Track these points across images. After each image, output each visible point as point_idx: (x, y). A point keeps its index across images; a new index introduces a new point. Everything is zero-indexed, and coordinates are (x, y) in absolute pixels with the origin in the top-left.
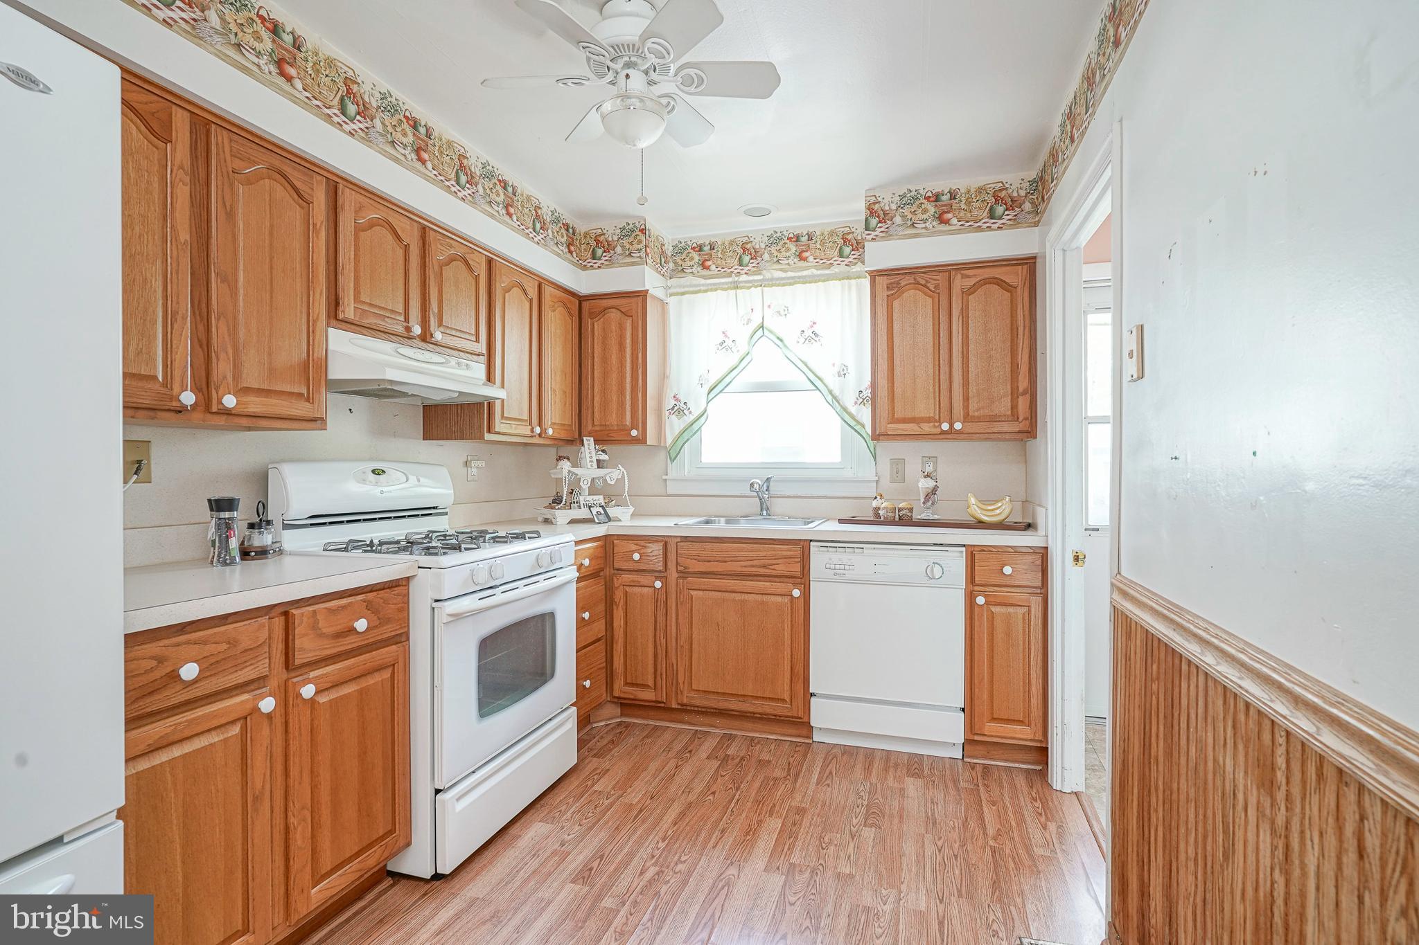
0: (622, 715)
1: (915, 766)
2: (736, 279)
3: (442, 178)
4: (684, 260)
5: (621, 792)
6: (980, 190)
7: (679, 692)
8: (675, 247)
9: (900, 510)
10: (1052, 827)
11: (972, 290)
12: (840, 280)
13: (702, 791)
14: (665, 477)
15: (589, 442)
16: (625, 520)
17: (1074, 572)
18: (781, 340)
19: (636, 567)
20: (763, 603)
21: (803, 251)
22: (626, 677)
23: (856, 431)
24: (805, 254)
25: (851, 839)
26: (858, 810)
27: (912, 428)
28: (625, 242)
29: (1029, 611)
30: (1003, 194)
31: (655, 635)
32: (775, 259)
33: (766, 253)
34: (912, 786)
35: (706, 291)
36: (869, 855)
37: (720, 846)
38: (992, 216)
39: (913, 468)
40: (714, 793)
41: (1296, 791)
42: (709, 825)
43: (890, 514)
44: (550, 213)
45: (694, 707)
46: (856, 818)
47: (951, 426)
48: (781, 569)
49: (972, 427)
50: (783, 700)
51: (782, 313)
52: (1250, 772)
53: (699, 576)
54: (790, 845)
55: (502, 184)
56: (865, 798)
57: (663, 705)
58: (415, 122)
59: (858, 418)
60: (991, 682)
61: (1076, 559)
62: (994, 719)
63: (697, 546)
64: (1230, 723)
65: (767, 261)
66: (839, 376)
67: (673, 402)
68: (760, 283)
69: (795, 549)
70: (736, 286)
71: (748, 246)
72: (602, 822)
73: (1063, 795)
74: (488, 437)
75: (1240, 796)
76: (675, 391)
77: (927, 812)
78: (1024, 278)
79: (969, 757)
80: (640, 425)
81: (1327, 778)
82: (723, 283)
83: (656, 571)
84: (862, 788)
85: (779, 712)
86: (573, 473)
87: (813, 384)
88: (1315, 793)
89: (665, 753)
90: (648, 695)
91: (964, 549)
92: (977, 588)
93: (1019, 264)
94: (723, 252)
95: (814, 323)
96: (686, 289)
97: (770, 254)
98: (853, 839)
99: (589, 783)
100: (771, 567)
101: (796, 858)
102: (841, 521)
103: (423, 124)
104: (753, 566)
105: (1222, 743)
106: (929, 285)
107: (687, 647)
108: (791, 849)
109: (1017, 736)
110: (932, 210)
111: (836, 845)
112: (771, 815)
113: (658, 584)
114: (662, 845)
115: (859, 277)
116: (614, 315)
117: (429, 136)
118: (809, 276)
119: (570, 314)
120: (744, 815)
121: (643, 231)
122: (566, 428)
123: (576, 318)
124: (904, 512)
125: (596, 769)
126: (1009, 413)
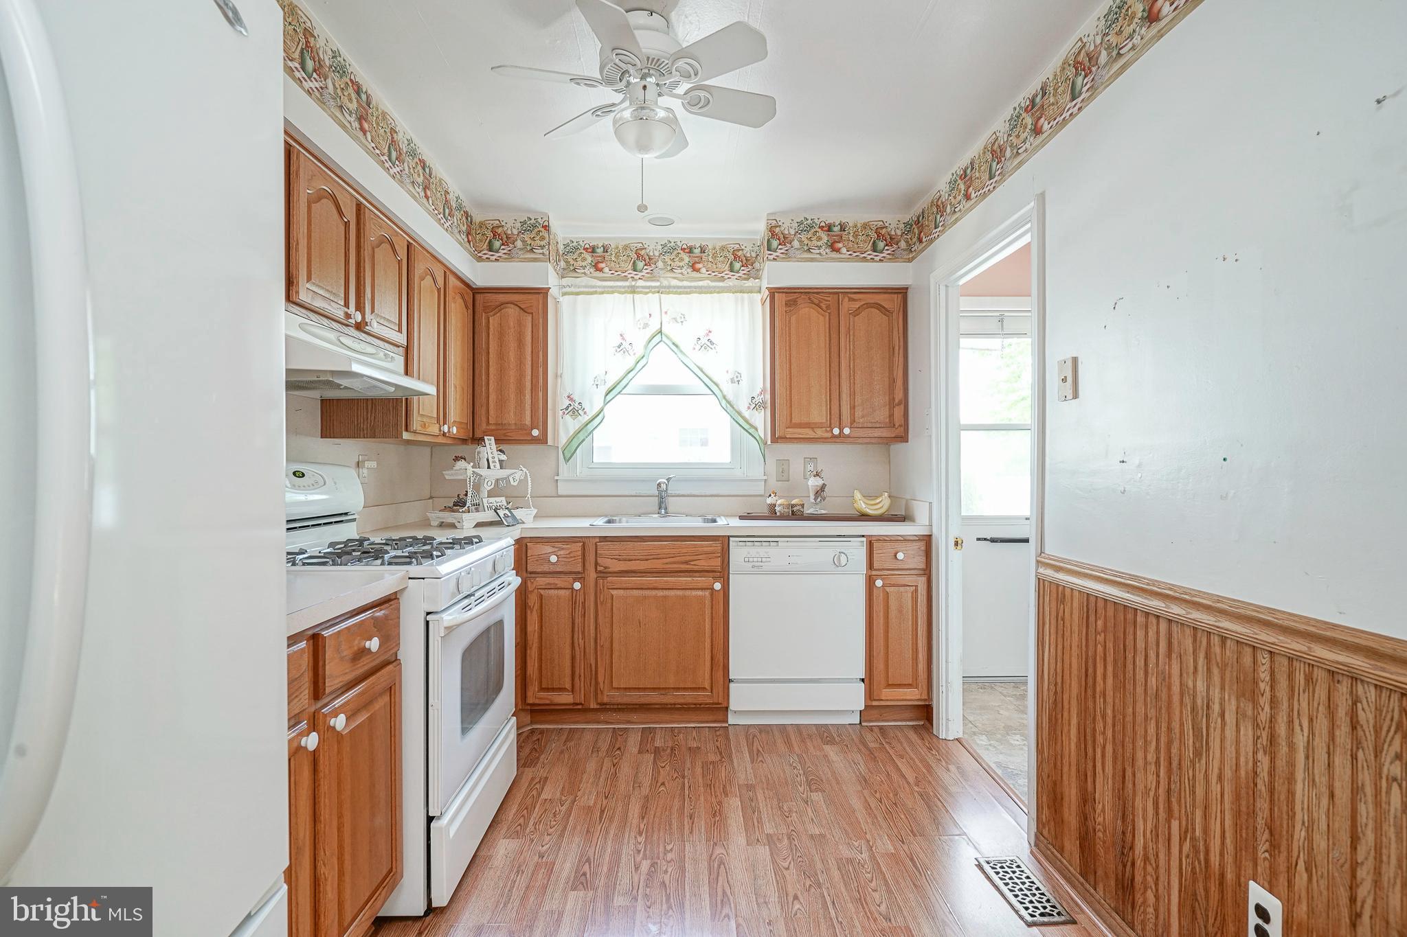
0: (532, 723)
1: (826, 735)
2: (633, 283)
3: (378, 151)
4: (575, 260)
5: (572, 797)
6: (865, 226)
7: (599, 692)
8: (566, 246)
9: (793, 506)
10: (952, 768)
11: (856, 313)
12: (733, 293)
13: (651, 784)
14: (556, 478)
15: (490, 441)
16: (530, 522)
17: (956, 554)
18: (677, 346)
19: (552, 568)
20: (684, 597)
21: (696, 263)
22: (540, 682)
23: (750, 434)
24: (698, 266)
25: (806, 805)
26: (799, 779)
27: (809, 433)
28: (526, 237)
29: (916, 591)
30: (883, 231)
31: (573, 637)
32: (669, 268)
33: (660, 262)
34: (830, 751)
35: (602, 293)
36: (827, 816)
37: (696, 831)
38: (874, 249)
39: (797, 467)
40: (663, 784)
41: (1282, 693)
42: (675, 816)
43: (786, 510)
44: (455, 199)
45: (613, 705)
46: (801, 786)
47: (841, 430)
48: (703, 564)
49: (860, 433)
50: (704, 689)
51: (679, 320)
52: (1227, 687)
53: (619, 575)
54: (757, 819)
55: (422, 165)
56: (799, 767)
57: (580, 707)
58: (359, 87)
59: (752, 421)
60: (887, 654)
61: (956, 544)
62: (889, 686)
63: (617, 545)
64: (1202, 656)
65: (661, 269)
66: (732, 382)
67: (567, 402)
68: (657, 290)
69: (714, 545)
70: (633, 290)
71: (642, 252)
72: (569, 828)
73: (949, 742)
74: (406, 436)
75: (1216, 708)
76: (569, 391)
77: (855, 772)
78: (899, 303)
79: (866, 721)
80: (541, 424)
81: (1317, 680)
82: (620, 287)
83: (575, 573)
84: (792, 760)
85: (700, 700)
86: (478, 474)
87: (710, 389)
88: (1304, 692)
89: (594, 755)
90: (565, 698)
91: (864, 539)
92: (874, 573)
93: (895, 293)
94: (617, 256)
95: (710, 332)
96: (582, 290)
97: (665, 262)
98: (808, 805)
99: (534, 793)
100: (692, 563)
101: (769, 829)
102: (741, 518)
103: (364, 91)
104: (674, 563)
105: (1191, 669)
106: (821, 304)
107: (607, 645)
108: (760, 820)
109: (908, 698)
110: (825, 238)
111: (796, 812)
112: (727, 795)
113: (577, 586)
114: (641, 839)
115: (751, 292)
116: (511, 311)
117: (369, 104)
118: (705, 287)
119: (467, 307)
120: (702, 798)
121: (546, 228)
122: (463, 426)
123: (470, 311)
124: (798, 508)
125: (533, 779)
126: (888, 420)
